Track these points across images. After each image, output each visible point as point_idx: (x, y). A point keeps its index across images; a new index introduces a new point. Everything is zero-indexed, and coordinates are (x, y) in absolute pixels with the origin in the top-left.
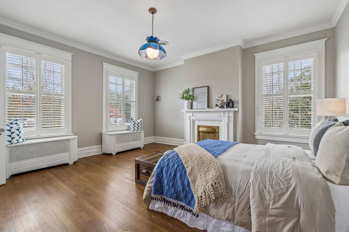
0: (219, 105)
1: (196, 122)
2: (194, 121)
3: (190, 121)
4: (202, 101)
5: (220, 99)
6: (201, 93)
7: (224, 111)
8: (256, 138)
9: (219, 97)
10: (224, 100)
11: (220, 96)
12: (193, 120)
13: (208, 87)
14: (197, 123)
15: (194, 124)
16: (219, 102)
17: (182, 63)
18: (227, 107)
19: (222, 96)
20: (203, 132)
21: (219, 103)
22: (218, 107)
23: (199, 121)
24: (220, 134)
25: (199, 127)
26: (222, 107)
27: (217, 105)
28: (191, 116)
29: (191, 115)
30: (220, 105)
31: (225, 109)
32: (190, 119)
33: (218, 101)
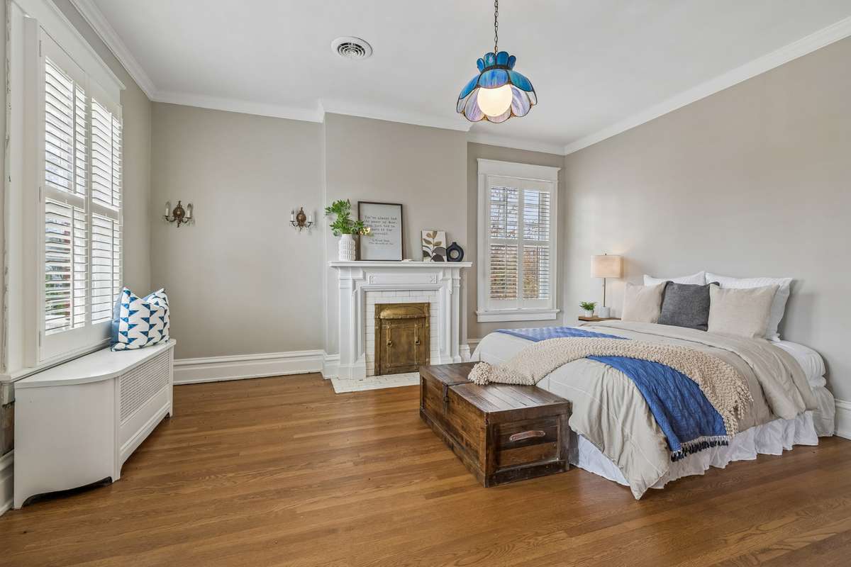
0: (430, 253)
1: (370, 295)
2: (365, 293)
3: (356, 292)
4: (385, 241)
5: (430, 239)
6: (384, 220)
7: (445, 268)
8: (479, 321)
9: (428, 235)
10: (440, 243)
11: (431, 233)
12: (362, 289)
13: (401, 205)
14: (374, 299)
15: (365, 301)
16: (431, 246)
17: (319, 117)
18: (448, 260)
19: (435, 233)
20: (392, 320)
21: (431, 249)
22: (430, 259)
23: (380, 293)
24: (432, 320)
25: (380, 308)
26: (438, 258)
27: (426, 254)
28: (359, 280)
29: (361, 275)
30: (434, 254)
31: (445, 264)
32: (354, 287)
33: (426, 245)
